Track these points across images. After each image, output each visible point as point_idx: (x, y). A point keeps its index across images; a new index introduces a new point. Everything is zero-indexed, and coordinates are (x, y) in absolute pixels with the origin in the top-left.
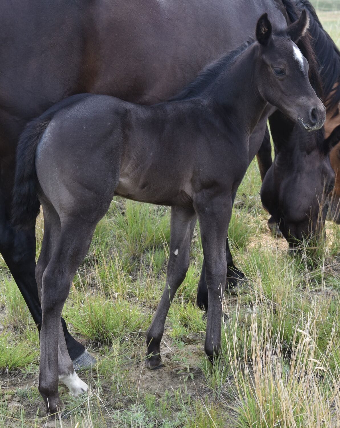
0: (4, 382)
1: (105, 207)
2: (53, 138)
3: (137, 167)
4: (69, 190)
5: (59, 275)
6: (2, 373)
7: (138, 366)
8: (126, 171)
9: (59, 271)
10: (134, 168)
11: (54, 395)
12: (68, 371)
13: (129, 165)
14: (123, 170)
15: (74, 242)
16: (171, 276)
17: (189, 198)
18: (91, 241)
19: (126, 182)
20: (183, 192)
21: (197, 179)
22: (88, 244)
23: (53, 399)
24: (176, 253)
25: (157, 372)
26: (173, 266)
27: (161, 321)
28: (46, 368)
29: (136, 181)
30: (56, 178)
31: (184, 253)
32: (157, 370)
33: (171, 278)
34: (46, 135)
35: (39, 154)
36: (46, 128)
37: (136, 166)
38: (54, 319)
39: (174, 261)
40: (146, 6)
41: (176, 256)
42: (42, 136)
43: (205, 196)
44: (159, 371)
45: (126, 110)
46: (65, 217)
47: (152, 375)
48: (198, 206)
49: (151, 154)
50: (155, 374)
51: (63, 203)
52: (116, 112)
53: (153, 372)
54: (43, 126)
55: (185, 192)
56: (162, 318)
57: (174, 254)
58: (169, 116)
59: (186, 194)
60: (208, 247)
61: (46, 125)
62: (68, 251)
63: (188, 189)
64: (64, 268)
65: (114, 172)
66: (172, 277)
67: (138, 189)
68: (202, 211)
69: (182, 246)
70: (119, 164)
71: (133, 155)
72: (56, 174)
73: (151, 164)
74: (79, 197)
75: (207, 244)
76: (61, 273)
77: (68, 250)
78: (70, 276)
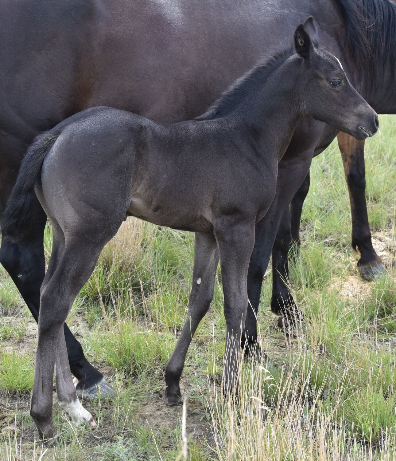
0: (11, 405)
1: (114, 229)
2: (59, 154)
3: (150, 188)
4: (74, 209)
5: (58, 296)
6: (13, 395)
7: (157, 402)
8: (138, 191)
9: (59, 291)
10: (147, 189)
11: (46, 421)
12: (69, 398)
13: (142, 186)
14: (135, 190)
15: (76, 262)
16: (193, 306)
17: (210, 224)
18: (96, 263)
19: (139, 203)
20: (202, 218)
21: (217, 205)
22: (91, 266)
23: (45, 425)
24: (199, 281)
25: (174, 409)
26: (195, 295)
27: (181, 354)
28: (39, 392)
29: (149, 202)
30: (61, 196)
31: (208, 282)
32: (175, 407)
33: (192, 309)
34: (53, 150)
35: (45, 169)
36: (54, 143)
37: (148, 186)
38: (50, 342)
39: (197, 291)
40: (153, 24)
41: (198, 285)
42: (49, 150)
43: (225, 223)
44: (177, 408)
45: (142, 127)
46: (69, 236)
47: (167, 412)
48: (218, 233)
49: (165, 176)
50: (171, 411)
51: (68, 221)
52: (130, 129)
53: (169, 409)
54: (51, 140)
55: (204, 217)
56: (182, 352)
57: (196, 283)
58: (191, 137)
59: (206, 220)
60: (226, 277)
61: (55, 139)
62: (70, 272)
63: (208, 215)
64: (64, 288)
65: (124, 192)
66: (194, 308)
67: (150, 212)
68: (222, 239)
69: (205, 275)
70: (130, 183)
71: (146, 176)
72: (61, 191)
73: (164, 187)
74: (84, 217)
75: (226, 274)
76: (60, 293)
77: (70, 270)
78: (71, 297)
